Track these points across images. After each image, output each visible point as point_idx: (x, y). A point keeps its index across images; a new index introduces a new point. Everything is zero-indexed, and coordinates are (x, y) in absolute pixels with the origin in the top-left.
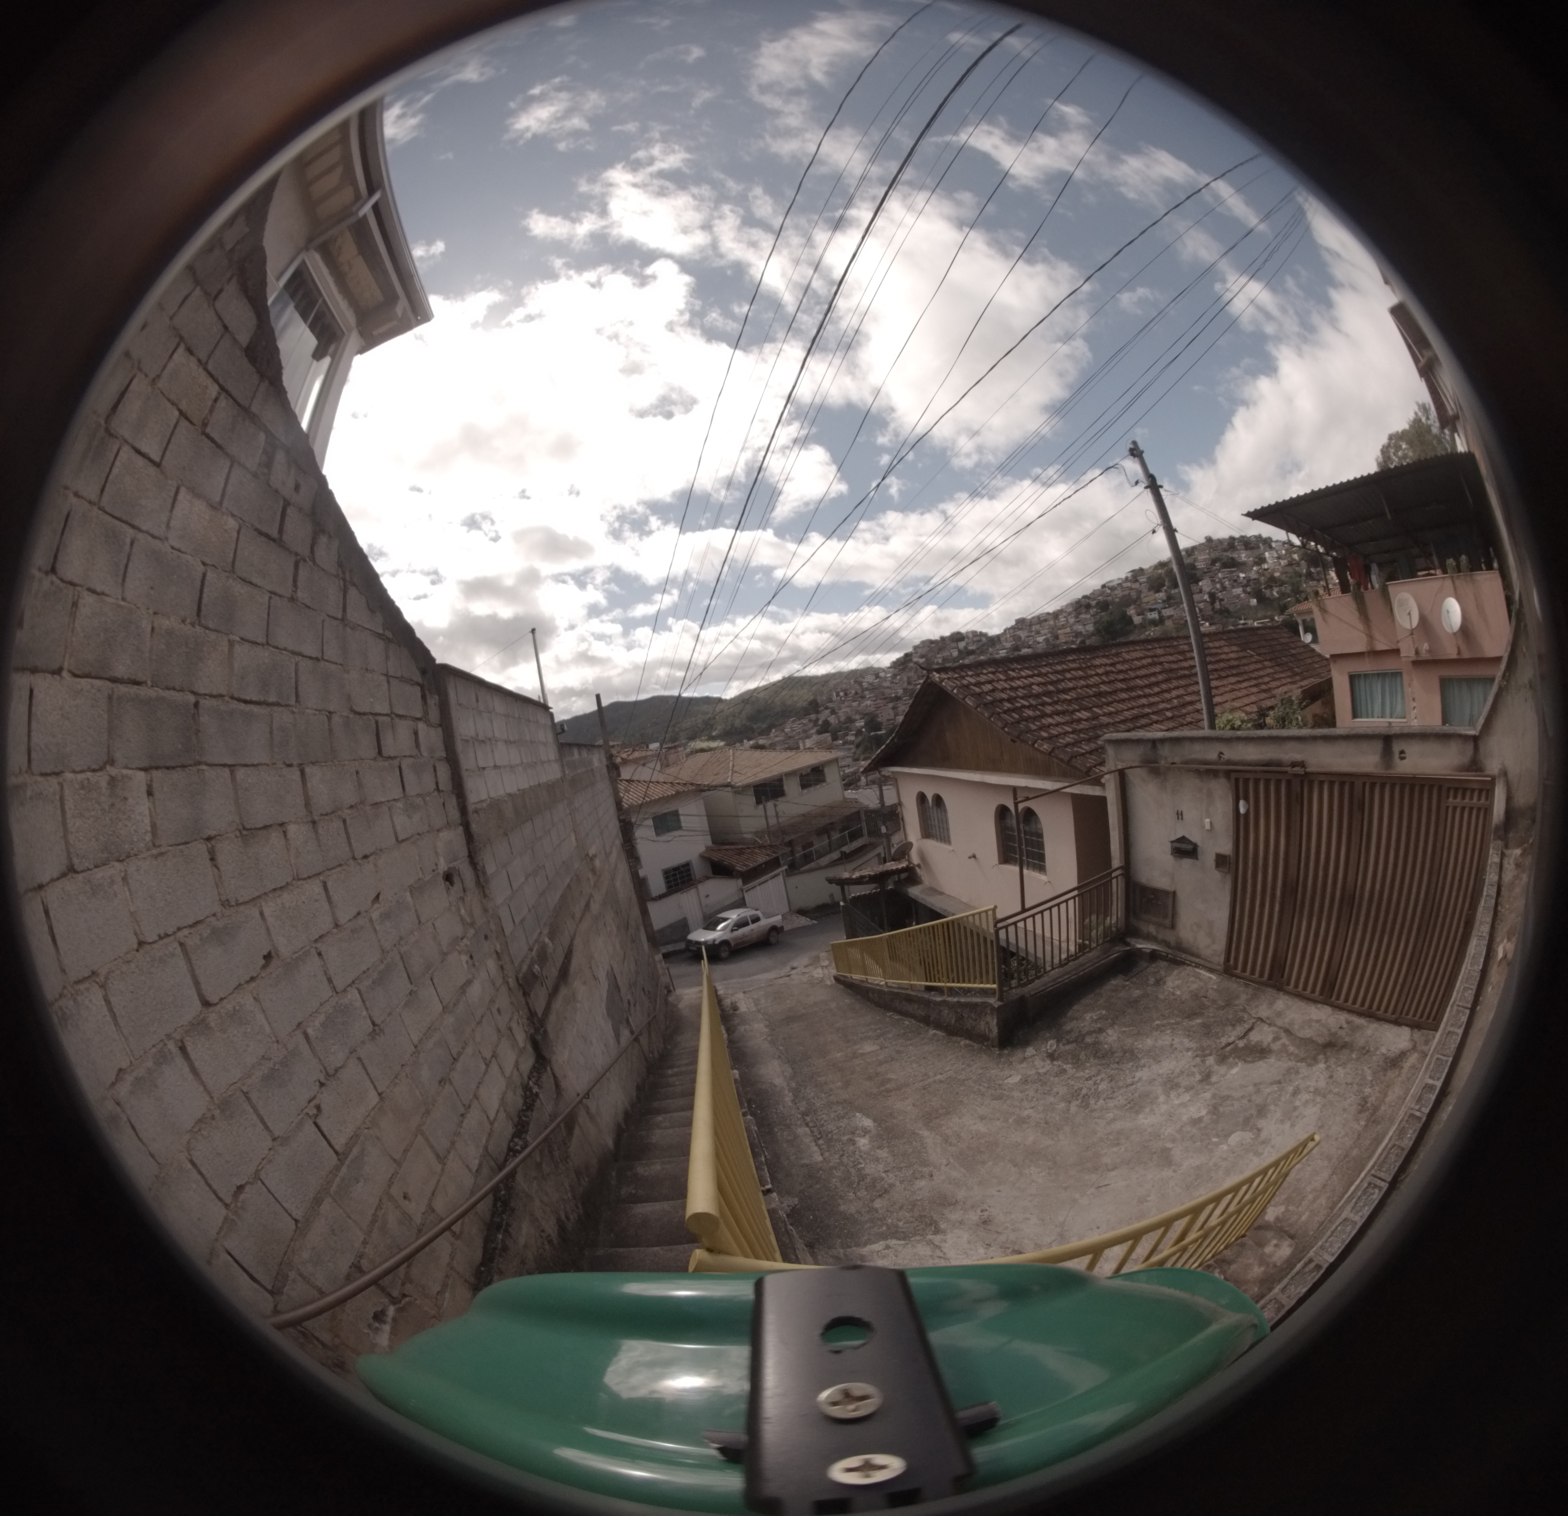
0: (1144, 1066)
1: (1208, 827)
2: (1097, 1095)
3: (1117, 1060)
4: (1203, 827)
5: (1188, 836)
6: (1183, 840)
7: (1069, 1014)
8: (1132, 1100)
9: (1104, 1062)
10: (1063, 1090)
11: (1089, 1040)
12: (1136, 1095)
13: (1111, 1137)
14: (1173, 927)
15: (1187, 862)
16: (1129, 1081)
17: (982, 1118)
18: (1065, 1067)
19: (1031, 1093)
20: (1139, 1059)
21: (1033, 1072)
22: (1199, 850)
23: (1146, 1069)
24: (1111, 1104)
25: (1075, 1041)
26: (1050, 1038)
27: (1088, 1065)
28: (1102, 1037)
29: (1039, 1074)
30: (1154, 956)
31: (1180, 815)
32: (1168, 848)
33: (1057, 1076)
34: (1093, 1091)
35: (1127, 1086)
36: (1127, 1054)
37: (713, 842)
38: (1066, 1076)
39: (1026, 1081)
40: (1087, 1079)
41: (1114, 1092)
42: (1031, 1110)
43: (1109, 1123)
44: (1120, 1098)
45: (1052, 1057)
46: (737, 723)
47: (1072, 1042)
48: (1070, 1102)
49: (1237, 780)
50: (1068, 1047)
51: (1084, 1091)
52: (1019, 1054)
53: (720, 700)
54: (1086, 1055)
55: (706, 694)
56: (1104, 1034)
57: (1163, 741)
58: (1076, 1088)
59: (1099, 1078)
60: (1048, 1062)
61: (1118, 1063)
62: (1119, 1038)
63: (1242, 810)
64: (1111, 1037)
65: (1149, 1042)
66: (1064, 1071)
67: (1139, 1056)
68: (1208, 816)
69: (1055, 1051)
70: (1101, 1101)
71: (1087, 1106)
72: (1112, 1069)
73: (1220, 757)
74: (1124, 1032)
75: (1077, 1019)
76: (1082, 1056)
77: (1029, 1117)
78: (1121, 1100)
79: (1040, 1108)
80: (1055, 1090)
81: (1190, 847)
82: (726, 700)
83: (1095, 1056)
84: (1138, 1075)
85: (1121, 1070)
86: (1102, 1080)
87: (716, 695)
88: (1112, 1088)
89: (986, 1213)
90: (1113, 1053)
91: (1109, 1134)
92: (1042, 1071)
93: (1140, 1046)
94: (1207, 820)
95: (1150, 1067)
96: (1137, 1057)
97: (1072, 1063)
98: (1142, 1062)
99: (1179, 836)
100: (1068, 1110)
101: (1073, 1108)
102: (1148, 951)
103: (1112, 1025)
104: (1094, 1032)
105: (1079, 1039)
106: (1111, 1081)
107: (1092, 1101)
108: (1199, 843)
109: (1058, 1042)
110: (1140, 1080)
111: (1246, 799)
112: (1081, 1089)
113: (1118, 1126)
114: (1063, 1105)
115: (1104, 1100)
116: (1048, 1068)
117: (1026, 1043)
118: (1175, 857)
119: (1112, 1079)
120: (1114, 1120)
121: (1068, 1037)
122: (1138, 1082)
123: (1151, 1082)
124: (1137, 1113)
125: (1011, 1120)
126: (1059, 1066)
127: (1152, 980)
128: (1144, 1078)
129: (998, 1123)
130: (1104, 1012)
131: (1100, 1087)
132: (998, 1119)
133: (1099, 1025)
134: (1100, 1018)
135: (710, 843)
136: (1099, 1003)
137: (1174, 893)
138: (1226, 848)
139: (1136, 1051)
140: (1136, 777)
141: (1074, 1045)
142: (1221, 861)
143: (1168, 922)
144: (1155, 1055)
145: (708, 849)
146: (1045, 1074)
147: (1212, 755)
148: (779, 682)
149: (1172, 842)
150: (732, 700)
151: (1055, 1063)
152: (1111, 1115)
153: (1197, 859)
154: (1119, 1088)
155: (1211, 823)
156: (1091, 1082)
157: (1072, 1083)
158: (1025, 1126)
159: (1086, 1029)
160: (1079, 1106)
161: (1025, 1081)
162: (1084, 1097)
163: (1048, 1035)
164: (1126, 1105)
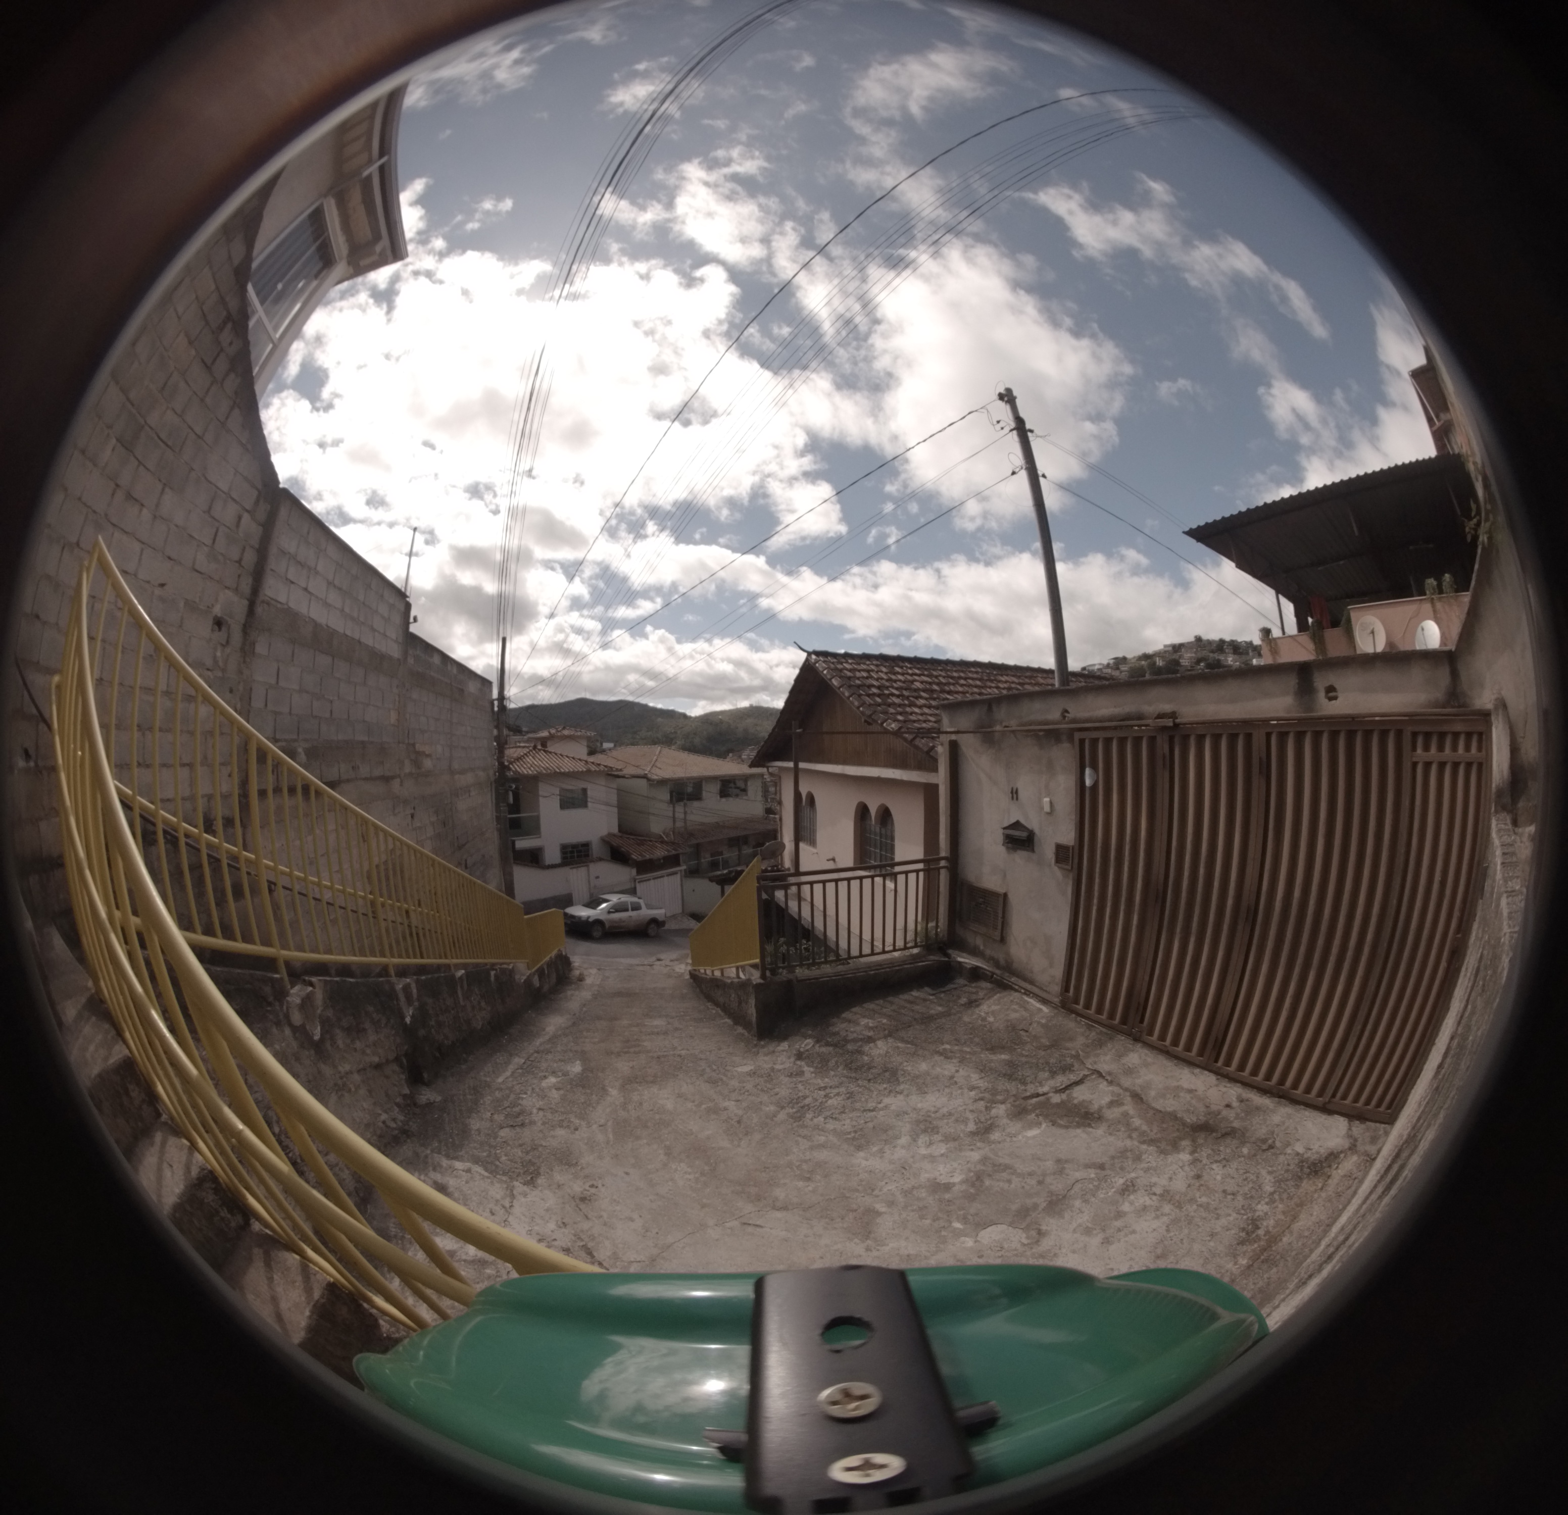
0: (901, 1093)
1: (1047, 808)
2: (820, 1109)
3: (871, 1076)
4: (1042, 808)
5: (1023, 821)
6: (1017, 825)
7: (844, 1015)
8: (861, 1129)
9: (853, 1075)
10: (784, 1092)
11: (850, 1047)
12: (870, 1125)
13: (805, 1166)
14: (1003, 940)
15: (1020, 857)
16: (871, 1105)
17: (680, 1096)
18: (806, 1069)
19: (749, 1086)
20: (899, 1084)
21: (770, 1066)
22: (1036, 839)
23: (901, 1097)
24: (831, 1125)
25: (835, 1045)
26: (810, 1037)
27: (832, 1073)
28: (866, 1048)
29: (772, 1069)
30: (976, 975)
31: (1014, 794)
32: (1000, 838)
33: (791, 1075)
34: (818, 1104)
35: (865, 1110)
36: (887, 1074)
37: (620, 831)
38: (800, 1079)
39: (754, 1073)
40: (820, 1089)
41: (843, 1112)
42: (733, 1103)
43: (812, 1148)
44: (848, 1121)
45: (800, 1056)
46: (697, 741)
47: (832, 1045)
48: (783, 1108)
49: (1082, 742)
50: (824, 1049)
51: (807, 1101)
52: (771, 1047)
53: (684, 716)
54: (836, 1062)
55: (671, 708)
56: (872, 1045)
57: (999, 700)
58: (800, 1094)
59: (836, 1091)
60: (792, 1060)
61: (869, 1080)
62: (887, 1052)
63: (1088, 782)
64: (880, 1049)
65: (924, 1066)
66: (801, 1073)
67: (901, 1080)
68: (1048, 795)
69: (807, 1050)
70: (821, 1119)
71: (800, 1118)
72: (858, 1086)
73: (1064, 717)
74: (898, 1048)
75: (850, 1021)
76: (832, 1063)
77: (726, 1109)
78: (847, 1123)
79: (744, 1104)
80: (777, 1090)
81: (1024, 834)
82: (690, 717)
83: (847, 1066)
84: (887, 1101)
85: (869, 1090)
86: (838, 1094)
87: (681, 710)
88: (844, 1107)
89: (593, 1190)
90: (870, 1068)
91: (806, 1161)
92: (778, 1067)
93: (909, 1068)
94: (1047, 800)
95: (908, 1096)
96: (897, 1080)
97: (816, 1068)
98: (902, 1087)
99: (1013, 821)
100: (775, 1116)
101: (782, 1116)
102: (968, 967)
103: (885, 1037)
104: (861, 1040)
105: (840, 1044)
106: (848, 1098)
107: (809, 1116)
108: (1037, 831)
109: (818, 1042)
110: (886, 1107)
111: (1094, 767)
112: (805, 1097)
113: (822, 1155)
114: (772, 1108)
115: (825, 1118)
116: (787, 1065)
117: (784, 1037)
118: (1008, 848)
119: (850, 1095)
120: (823, 1146)
121: (829, 1040)
122: (882, 1109)
123: (899, 1115)
124: (859, 1148)
125: (704, 1106)
126: (800, 1066)
127: (963, 1000)
128: (893, 1107)
129: (689, 1105)
130: (885, 1021)
131: (830, 1102)
132: (693, 1102)
133: (871, 1034)
134: (876, 1027)
135: (615, 830)
136: (884, 1010)
137: (1005, 895)
138: (1068, 836)
139: (900, 1072)
140: (969, 744)
141: (831, 1049)
142: (1062, 853)
143: (997, 934)
144: (922, 1085)
145: (611, 835)
146: (779, 1071)
147: (1055, 715)
148: (745, 708)
149: (1004, 828)
150: (696, 718)
151: (799, 1062)
152: (822, 1139)
153: (1033, 851)
154: (854, 1110)
155: (1051, 803)
156: (822, 1093)
157: (800, 1087)
158: (713, 1116)
159: (855, 1035)
160: (791, 1116)
161: (752, 1074)
162: (802, 1107)
163: (810, 1032)
164: (849, 1133)
